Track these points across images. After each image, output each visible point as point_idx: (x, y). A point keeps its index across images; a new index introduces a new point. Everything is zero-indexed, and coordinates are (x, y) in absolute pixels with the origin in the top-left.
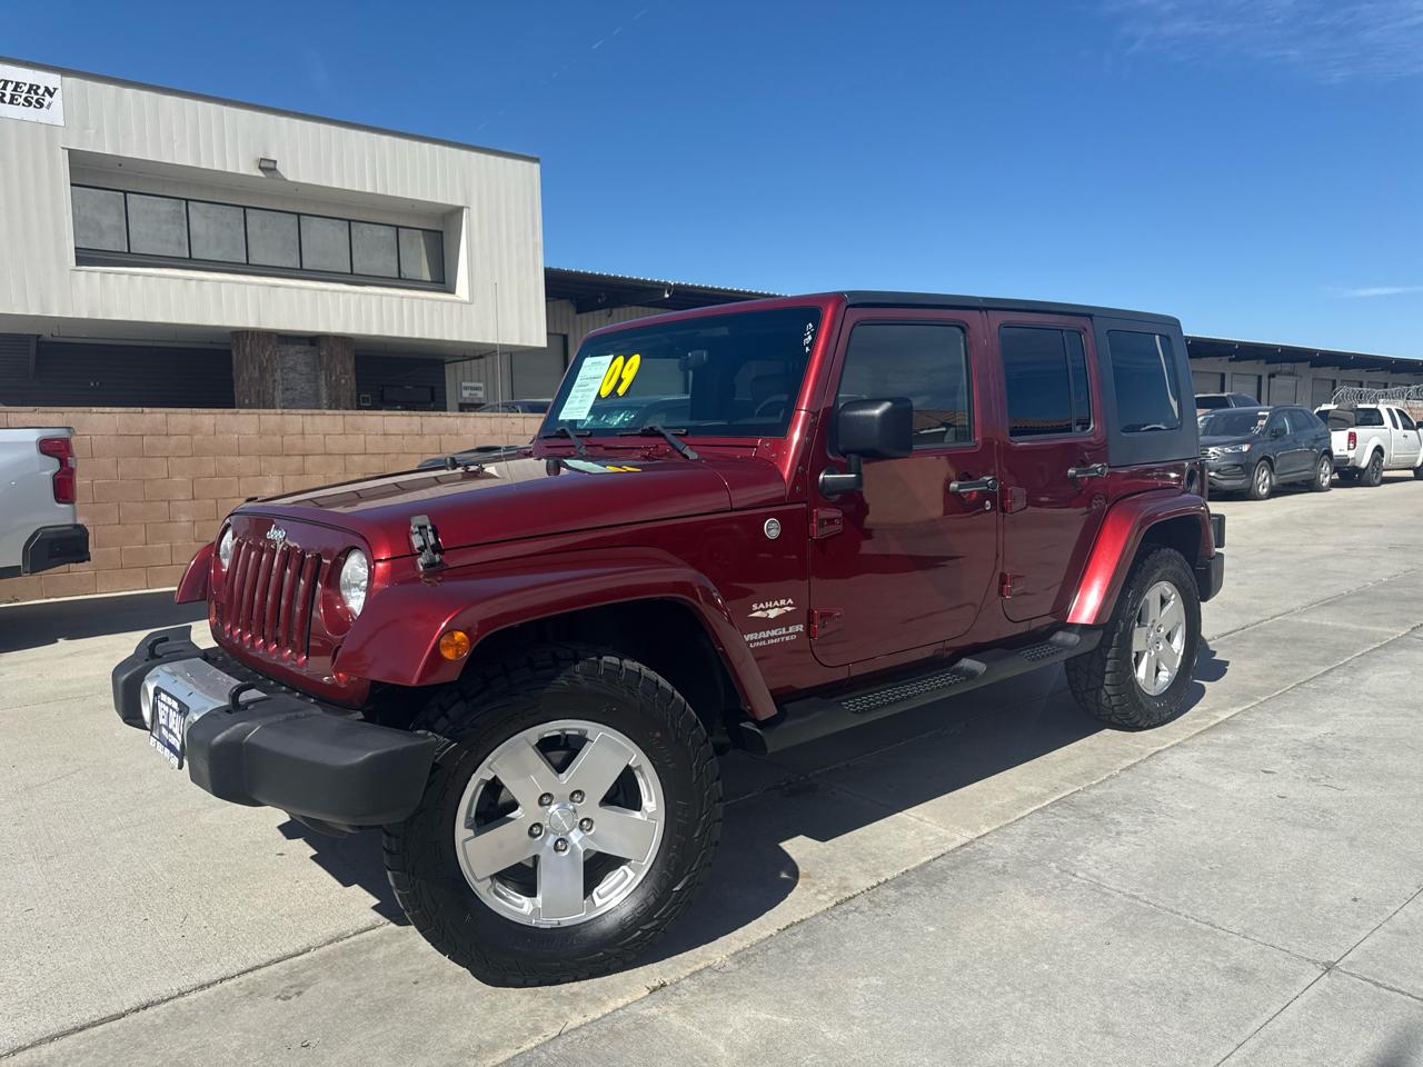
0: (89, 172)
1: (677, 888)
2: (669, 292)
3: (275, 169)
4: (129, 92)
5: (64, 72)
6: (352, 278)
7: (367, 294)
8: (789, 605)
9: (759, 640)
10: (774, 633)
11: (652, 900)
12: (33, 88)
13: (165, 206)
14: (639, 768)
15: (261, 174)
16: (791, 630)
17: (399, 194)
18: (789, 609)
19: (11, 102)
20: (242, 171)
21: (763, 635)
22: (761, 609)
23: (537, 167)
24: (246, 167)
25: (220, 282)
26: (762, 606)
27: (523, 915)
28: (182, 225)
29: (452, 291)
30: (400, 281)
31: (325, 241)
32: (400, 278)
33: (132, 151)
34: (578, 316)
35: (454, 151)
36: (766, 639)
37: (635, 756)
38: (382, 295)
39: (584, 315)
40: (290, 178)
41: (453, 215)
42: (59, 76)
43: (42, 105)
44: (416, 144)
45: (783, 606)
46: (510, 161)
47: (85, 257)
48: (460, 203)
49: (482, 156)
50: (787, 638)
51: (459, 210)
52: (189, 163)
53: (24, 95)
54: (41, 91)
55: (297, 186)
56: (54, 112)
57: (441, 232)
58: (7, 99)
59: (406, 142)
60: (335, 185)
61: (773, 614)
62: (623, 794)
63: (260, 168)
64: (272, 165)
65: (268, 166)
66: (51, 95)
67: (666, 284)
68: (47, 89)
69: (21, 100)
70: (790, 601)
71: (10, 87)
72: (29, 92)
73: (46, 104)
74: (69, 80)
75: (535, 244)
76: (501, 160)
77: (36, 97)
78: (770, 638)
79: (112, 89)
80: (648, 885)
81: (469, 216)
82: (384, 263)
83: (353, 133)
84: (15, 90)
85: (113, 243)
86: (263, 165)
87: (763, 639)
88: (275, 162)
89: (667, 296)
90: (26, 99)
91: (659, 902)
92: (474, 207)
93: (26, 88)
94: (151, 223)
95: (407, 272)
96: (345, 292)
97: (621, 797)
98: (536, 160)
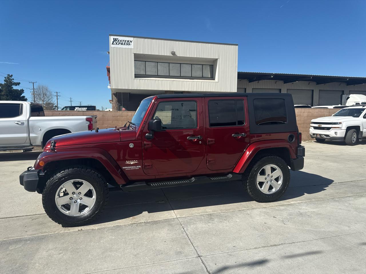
0: (138, 58)
1: (96, 212)
2: (273, 76)
3: (175, 54)
4: (146, 40)
5: (134, 37)
6: (192, 78)
7: (194, 81)
8: (137, 162)
9: (128, 168)
10: (132, 167)
11: (91, 214)
12: (128, 41)
13: (153, 64)
14: (92, 190)
15: (172, 55)
16: (137, 167)
17: (202, 57)
18: (136, 162)
19: (124, 45)
20: (168, 55)
21: (129, 167)
22: (129, 162)
23: (237, 47)
24: (169, 54)
25: (162, 80)
26: (129, 161)
27: (67, 213)
28: (156, 68)
29: (214, 79)
30: (203, 78)
31: (186, 70)
32: (202, 77)
33: (146, 53)
34: (249, 83)
35: (216, 45)
36: (130, 168)
37: (92, 188)
38: (197, 82)
39: (251, 83)
40: (178, 56)
41: (215, 61)
42: (133, 38)
43: (129, 45)
44: (207, 44)
45: (135, 162)
46: (230, 46)
47: (137, 76)
48: (217, 58)
49: (223, 45)
50: (136, 169)
51: (217, 59)
52: (157, 54)
53: (126, 43)
54: (129, 42)
55: (180, 57)
56: (132, 46)
57: (213, 65)
58: (123, 44)
59: (205, 44)
60: (188, 56)
61: (132, 163)
62: (89, 194)
63: (172, 54)
64: (174, 53)
65: (173, 53)
66: (131, 42)
67: (272, 74)
68: (131, 41)
69: (126, 44)
70: (137, 161)
71: (124, 41)
72: (127, 42)
73: (130, 44)
74: (135, 39)
75: (236, 66)
76: (228, 46)
77: (128, 43)
78: (131, 168)
79: (143, 39)
80: (91, 211)
81: (219, 61)
82: (199, 74)
83: (193, 43)
84: (125, 42)
85: (142, 73)
86: (172, 53)
87: (129, 168)
88: (175, 52)
89: (272, 77)
90: (127, 44)
91: (92, 214)
92: (220, 58)
93: (127, 41)
94: (150, 68)
95: (204, 75)
96: (189, 81)
97: (89, 195)
98: (237, 45)
